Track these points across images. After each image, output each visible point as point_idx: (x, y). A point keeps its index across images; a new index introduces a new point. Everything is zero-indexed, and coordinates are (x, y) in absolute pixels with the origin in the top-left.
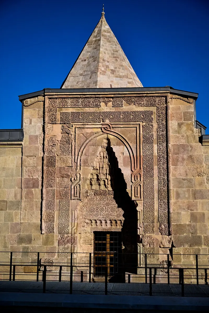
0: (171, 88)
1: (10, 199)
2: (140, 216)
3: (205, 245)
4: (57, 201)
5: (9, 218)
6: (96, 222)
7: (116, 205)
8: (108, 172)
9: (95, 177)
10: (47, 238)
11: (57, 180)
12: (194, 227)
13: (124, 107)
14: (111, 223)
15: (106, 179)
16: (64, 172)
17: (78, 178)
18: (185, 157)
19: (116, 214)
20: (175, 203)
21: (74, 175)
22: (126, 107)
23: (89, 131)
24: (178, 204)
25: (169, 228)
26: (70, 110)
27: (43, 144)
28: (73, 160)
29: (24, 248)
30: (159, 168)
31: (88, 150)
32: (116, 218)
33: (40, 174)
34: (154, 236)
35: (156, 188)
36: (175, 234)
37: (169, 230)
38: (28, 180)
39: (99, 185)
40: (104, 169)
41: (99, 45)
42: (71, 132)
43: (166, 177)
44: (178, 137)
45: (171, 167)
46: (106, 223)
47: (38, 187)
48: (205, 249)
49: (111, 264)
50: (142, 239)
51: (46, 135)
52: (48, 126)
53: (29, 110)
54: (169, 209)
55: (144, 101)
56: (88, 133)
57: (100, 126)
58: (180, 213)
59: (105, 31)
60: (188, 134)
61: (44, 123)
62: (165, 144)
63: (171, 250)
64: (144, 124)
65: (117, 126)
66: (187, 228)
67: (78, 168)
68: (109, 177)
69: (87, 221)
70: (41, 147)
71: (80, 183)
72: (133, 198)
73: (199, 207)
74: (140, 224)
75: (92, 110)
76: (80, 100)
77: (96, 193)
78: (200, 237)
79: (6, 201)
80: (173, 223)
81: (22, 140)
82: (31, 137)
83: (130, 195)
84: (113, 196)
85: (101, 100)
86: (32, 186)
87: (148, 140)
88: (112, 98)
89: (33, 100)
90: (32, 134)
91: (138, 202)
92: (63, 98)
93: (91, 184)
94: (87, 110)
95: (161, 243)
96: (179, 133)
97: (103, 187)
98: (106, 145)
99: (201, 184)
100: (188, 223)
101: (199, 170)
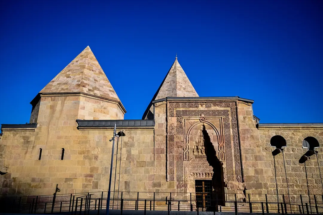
0: (239, 97)
1: (148, 160)
2: (225, 171)
3: (264, 188)
4: (175, 162)
5: (147, 172)
6: (197, 174)
7: (209, 164)
8: (203, 145)
9: (196, 147)
10: (170, 184)
11: (175, 149)
12: (257, 177)
13: (212, 108)
14: (206, 174)
15: (202, 148)
16: (179, 144)
17: (188, 148)
18: (249, 136)
19: (208, 170)
20: (245, 163)
21: (185, 146)
22: (213, 108)
23: (193, 121)
24: (247, 163)
25: (243, 178)
26: (181, 109)
27: (167, 128)
28: (184, 138)
29: (157, 190)
30: (234, 143)
31: (192, 132)
32: (209, 172)
33: (165, 145)
34: (234, 183)
35: (233, 154)
36: (246, 182)
37: (243, 180)
38: (158, 149)
39: (198, 152)
40: (201, 143)
41: (176, 74)
42: (183, 122)
43: (238, 148)
44: (244, 125)
45: (241, 142)
46: (203, 175)
47: (164, 153)
48: (265, 191)
49: (206, 200)
50: (227, 185)
51: (168, 123)
52: (169, 118)
53: (158, 109)
54: (242, 166)
55: (223, 104)
56: (192, 122)
57: (199, 118)
58: (248, 169)
59: (178, 67)
60: (249, 123)
61: (167, 116)
62: (237, 129)
63: (244, 192)
64: (224, 117)
65: (209, 118)
66: (253, 178)
67: (187, 142)
68: (204, 148)
69: (192, 174)
70: (165, 130)
71: (189, 151)
72: (220, 160)
73: (259, 165)
74: (225, 175)
75: (194, 109)
76: (187, 104)
77: (196, 157)
78: (261, 183)
79: (145, 162)
80: (245, 175)
81: (154, 126)
82: (159, 124)
83: (218, 158)
84: (206, 159)
85: (199, 103)
86: (160, 152)
87: (227, 126)
88: (205, 102)
89: (160, 103)
90: (160, 122)
91: (223, 162)
92: (177, 102)
93: (193, 152)
94: (191, 109)
95: (238, 187)
96: (244, 122)
97: (200, 153)
98: (202, 129)
99: (259, 152)
100: (253, 175)
101: (257, 144)
